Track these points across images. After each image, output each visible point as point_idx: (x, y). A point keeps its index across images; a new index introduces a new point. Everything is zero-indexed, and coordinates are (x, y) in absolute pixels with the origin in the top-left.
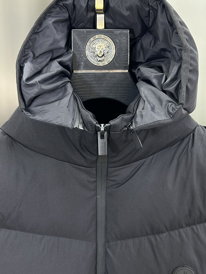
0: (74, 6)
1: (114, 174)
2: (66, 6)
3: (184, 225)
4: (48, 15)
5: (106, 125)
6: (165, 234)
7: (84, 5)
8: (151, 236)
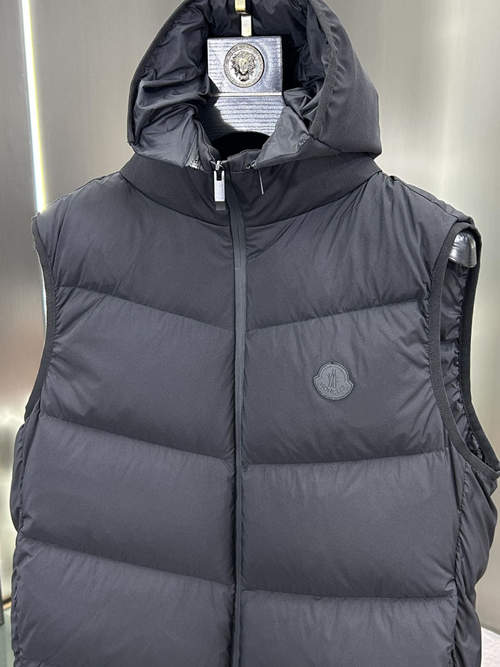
0: (211, 7)
1: (253, 236)
2: (200, 9)
3: (341, 311)
4: (176, 22)
5: (223, 162)
6: (314, 321)
7: (223, 6)
8: (298, 323)
